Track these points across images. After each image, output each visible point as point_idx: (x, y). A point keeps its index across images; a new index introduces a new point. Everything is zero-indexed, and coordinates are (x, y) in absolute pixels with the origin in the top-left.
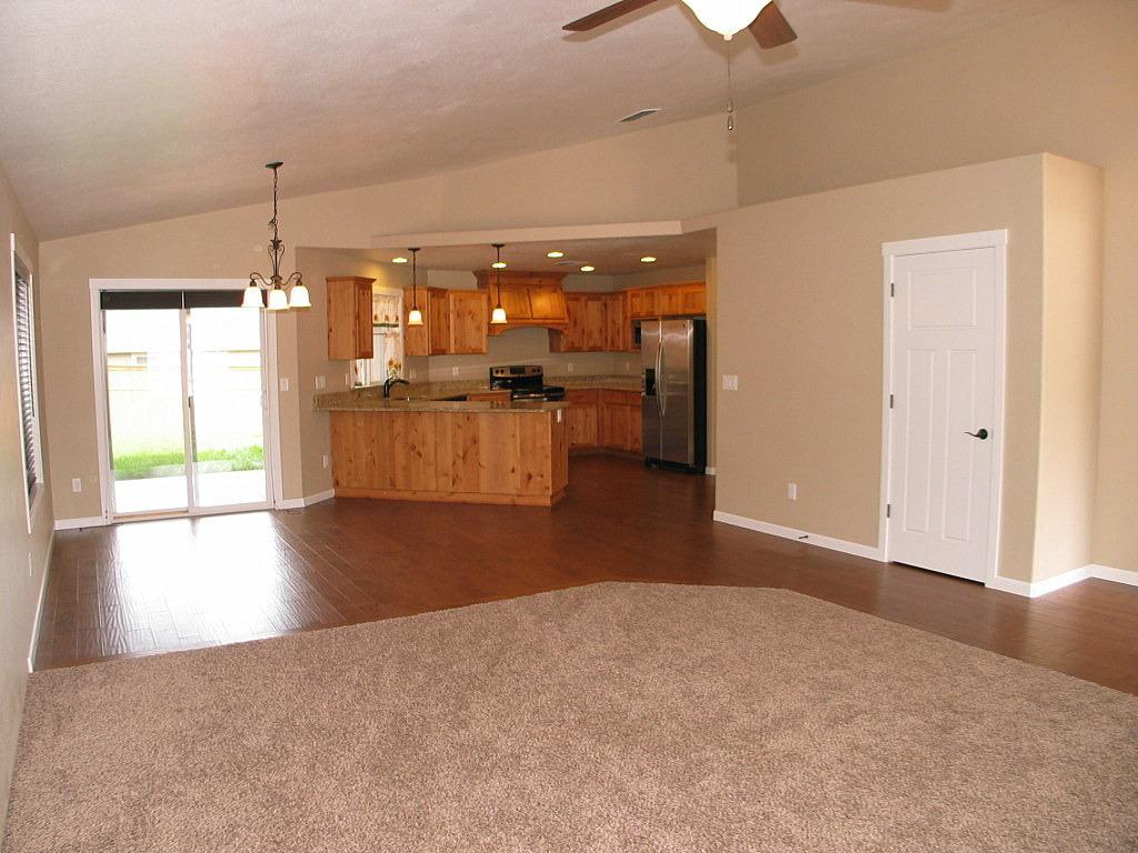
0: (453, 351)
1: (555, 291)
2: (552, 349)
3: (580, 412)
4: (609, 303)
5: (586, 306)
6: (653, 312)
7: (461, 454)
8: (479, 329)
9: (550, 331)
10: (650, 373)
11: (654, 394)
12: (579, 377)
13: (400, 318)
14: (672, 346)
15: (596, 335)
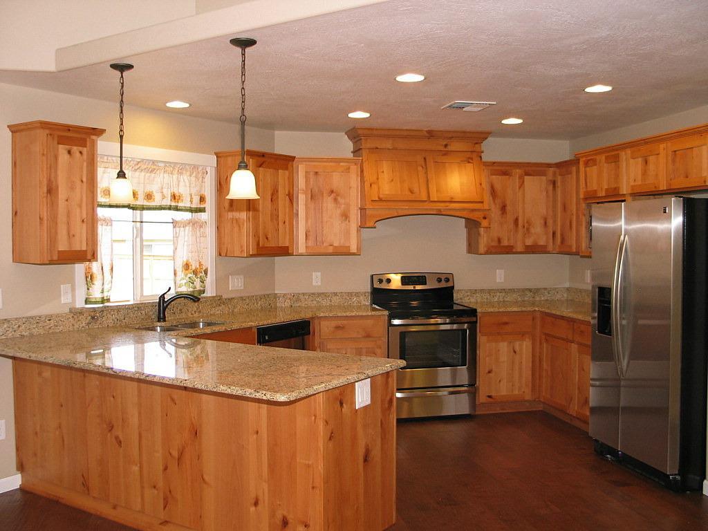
0: (302, 249)
1: (469, 160)
2: (472, 248)
3: (504, 346)
4: (559, 179)
5: (522, 184)
6: (617, 189)
7: (175, 454)
8: (345, 216)
9: (467, 220)
10: (604, 294)
11: (610, 333)
12: (512, 291)
13: (208, 199)
14: (644, 245)
15: (538, 229)
